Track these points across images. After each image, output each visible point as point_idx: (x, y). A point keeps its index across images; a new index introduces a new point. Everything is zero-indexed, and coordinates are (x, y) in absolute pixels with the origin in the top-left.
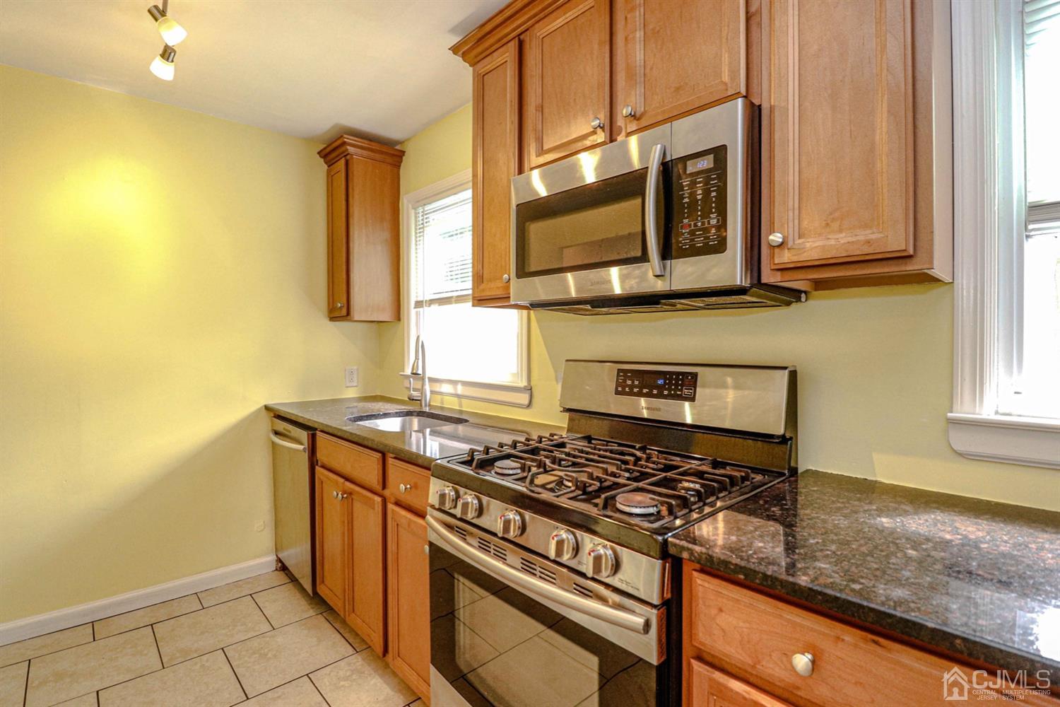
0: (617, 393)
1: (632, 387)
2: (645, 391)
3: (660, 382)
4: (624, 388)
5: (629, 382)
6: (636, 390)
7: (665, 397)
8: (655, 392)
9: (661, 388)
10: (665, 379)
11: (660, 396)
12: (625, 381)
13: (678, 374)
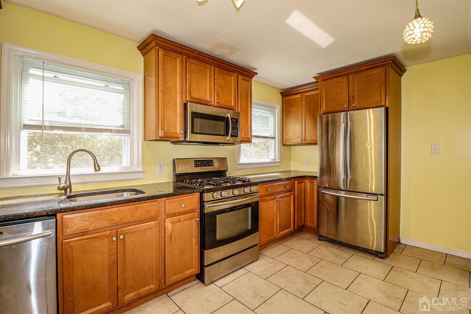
0: (195, 166)
1: (199, 165)
2: (202, 165)
3: (205, 162)
4: (197, 165)
5: (198, 163)
6: (200, 165)
7: (207, 166)
8: (205, 165)
9: (206, 164)
10: (206, 162)
11: (206, 166)
12: (196, 163)
13: (209, 160)
